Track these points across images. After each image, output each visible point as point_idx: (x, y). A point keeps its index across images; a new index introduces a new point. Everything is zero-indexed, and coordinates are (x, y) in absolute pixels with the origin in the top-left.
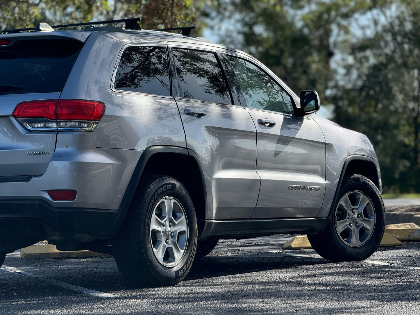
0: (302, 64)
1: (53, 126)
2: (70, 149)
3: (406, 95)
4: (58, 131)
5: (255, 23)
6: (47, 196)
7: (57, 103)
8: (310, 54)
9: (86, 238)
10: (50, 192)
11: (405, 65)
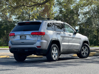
0: (72, 17)
1: (37, 36)
2: (40, 40)
3: (96, 24)
4: (38, 37)
5: (62, 8)
6: (36, 47)
7: (38, 32)
8: (74, 15)
9: (42, 54)
10: (37, 46)
11: (95, 17)
